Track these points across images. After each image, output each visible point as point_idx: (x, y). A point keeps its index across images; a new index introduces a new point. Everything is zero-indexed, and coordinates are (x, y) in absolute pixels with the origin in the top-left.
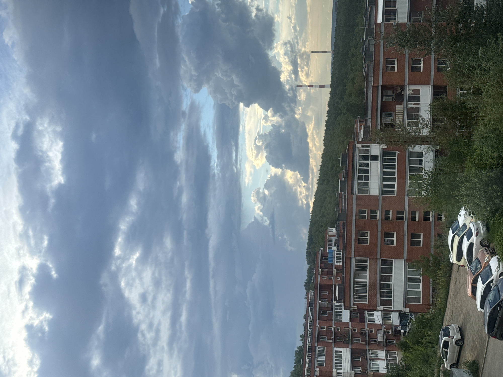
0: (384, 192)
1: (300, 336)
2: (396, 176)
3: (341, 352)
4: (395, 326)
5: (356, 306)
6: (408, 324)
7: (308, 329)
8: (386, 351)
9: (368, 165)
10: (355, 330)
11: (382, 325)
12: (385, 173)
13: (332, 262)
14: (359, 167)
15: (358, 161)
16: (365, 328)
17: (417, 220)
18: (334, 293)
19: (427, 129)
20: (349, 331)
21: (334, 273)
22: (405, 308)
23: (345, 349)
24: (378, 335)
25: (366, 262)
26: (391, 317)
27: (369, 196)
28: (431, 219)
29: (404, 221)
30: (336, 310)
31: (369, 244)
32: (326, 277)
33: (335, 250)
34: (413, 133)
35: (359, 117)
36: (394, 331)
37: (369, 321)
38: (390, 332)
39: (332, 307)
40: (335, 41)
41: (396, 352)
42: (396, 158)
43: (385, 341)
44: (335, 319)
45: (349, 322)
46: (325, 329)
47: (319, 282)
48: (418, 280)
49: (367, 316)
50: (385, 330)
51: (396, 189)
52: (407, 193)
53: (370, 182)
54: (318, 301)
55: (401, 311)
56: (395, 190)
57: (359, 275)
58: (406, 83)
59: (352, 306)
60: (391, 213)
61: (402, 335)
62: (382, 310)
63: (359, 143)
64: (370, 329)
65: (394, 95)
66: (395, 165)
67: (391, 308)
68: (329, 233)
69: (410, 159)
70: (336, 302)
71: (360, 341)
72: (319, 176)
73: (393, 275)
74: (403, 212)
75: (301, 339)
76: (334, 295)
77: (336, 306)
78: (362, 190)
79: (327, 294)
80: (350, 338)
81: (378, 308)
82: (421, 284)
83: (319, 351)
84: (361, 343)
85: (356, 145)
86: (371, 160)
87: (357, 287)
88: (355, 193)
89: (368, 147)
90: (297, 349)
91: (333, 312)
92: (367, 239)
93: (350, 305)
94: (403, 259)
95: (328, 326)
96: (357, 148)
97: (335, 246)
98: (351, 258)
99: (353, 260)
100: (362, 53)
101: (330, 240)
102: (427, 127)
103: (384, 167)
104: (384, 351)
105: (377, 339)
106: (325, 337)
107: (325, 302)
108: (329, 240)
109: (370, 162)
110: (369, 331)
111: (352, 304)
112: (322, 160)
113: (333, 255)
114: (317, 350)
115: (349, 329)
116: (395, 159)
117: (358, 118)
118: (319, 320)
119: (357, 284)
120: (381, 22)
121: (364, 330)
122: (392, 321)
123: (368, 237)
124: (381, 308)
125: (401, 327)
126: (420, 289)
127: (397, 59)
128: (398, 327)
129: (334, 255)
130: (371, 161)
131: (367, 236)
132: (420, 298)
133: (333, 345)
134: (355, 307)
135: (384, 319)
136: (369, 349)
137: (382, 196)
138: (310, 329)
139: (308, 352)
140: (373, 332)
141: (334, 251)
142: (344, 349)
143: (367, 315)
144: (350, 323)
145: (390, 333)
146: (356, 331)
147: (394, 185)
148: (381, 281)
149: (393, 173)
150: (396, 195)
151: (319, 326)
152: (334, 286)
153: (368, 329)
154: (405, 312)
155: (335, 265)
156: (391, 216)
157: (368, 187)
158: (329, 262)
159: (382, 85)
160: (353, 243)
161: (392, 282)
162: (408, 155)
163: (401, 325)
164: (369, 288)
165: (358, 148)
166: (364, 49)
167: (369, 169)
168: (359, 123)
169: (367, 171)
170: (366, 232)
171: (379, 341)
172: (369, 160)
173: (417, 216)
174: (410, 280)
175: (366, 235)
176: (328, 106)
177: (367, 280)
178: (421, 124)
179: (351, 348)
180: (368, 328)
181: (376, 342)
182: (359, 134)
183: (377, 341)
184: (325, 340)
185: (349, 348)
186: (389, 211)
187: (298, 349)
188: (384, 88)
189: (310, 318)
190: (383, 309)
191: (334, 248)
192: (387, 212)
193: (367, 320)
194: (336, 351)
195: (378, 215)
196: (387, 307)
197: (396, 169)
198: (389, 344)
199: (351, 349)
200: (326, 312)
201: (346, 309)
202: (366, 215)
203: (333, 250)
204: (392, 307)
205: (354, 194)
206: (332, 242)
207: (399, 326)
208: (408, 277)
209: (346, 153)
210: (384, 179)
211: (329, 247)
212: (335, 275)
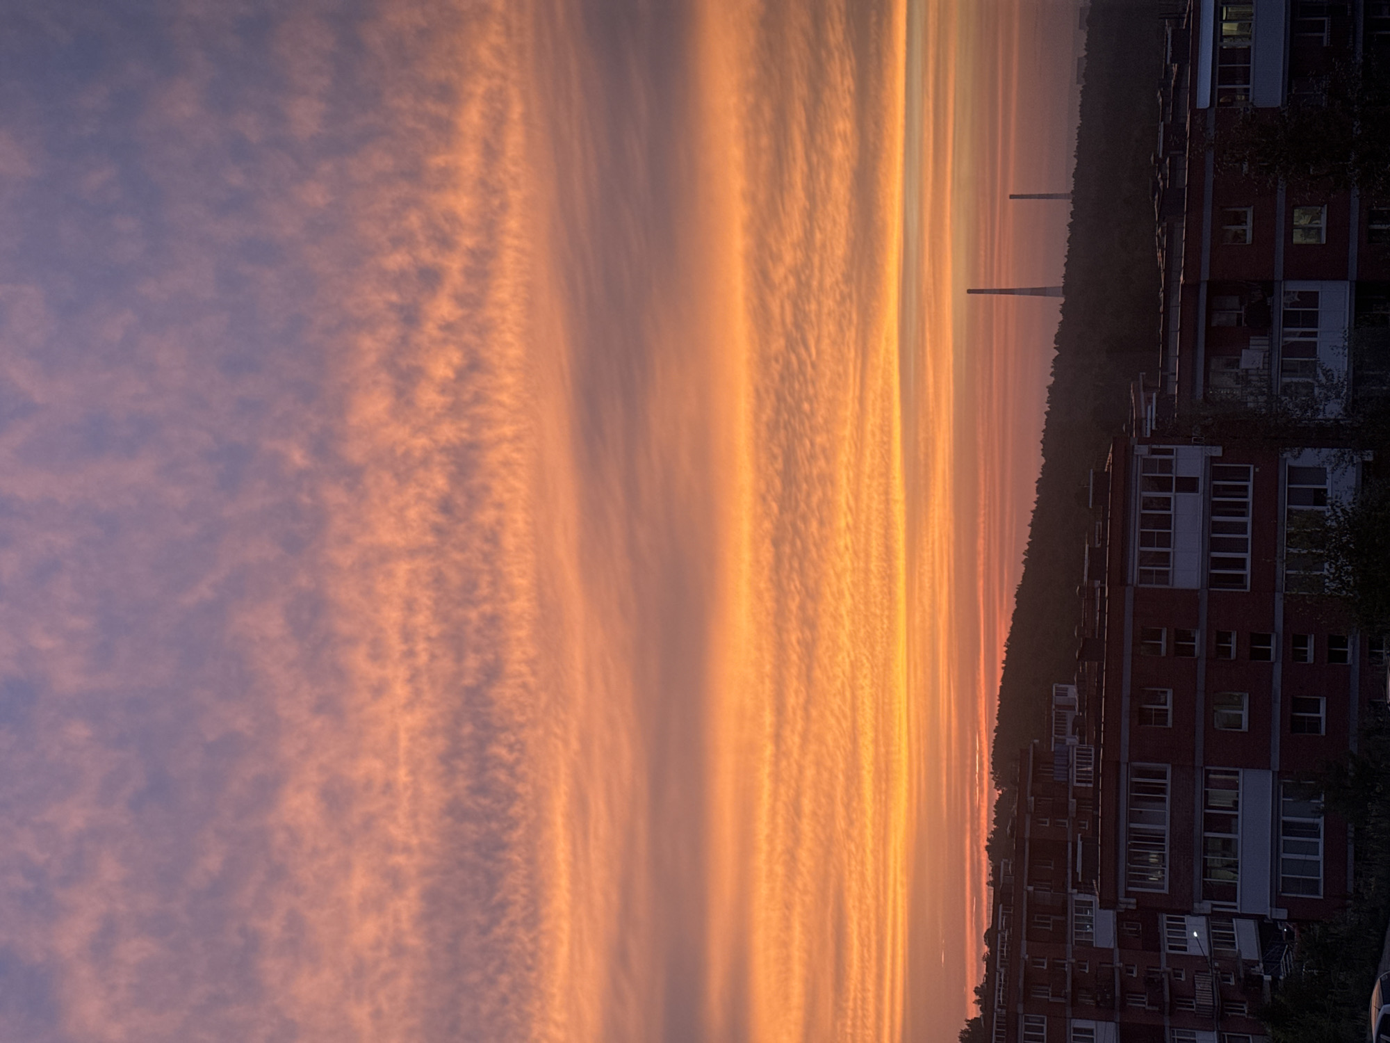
0: (1214, 580)
1: (975, 991)
2: (1249, 536)
3: (1091, 1032)
4: (1246, 964)
5: (1134, 901)
6: (1283, 958)
7: (998, 966)
8: (1219, 1032)
9: (1170, 505)
10: (1132, 972)
11: (1209, 960)
12: (1217, 528)
13: (1066, 779)
14: (1144, 509)
15: (1141, 494)
16: (1160, 968)
17: (1311, 659)
18: (1070, 865)
19: (1339, 401)
20: (1114, 973)
21: (1070, 808)
22: (1274, 909)
23: (1102, 1024)
24: (1198, 987)
25: (1162, 775)
26: (1234, 939)
27: (1171, 589)
28: (1349, 656)
29: (1273, 663)
30: (1076, 913)
31: (1170, 725)
32: (1048, 820)
33: (1073, 747)
34: (1297, 413)
35: (1144, 373)
36: (1242, 976)
37: (1171, 948)
38: (1233, 979)
39: (1065, 903)
40: (1075, 166)
41: (1248, 1038)
42: (1250, 485)
43: (1216, 1004)
44: (1074, 939)
45: (1112, 946)
46: (1045, 967)
47: (1027, 835)
48: (1312, 830)
49: (1165, 933)
50: (1217, 974)
51: (1248, 572)
52: (1280, 583)
53: (1174, 552)
54: (1025, 887)
55: (1264, 917)
56: (1246, 575)
57: (1141, 812)
58: (1279, 275)
59: (1122, 899)
60: (1234, 639)
61: (1267, 988)
62: (1210, 912)
63: (1142, 441)
64: (1174, 969)
65: (1243, 308)
66: (1245, 505)
67: (1235, 908)
68: (1060, 700)
69: (1288, 488)
70: (1076, 891)
71: (1144, 1003)
72: (1030, 540)
73: (1239, 813)
74: (1270, 635)
75: (978, 998)
76: (1070, 872)
77: (1076, 901)
78: (1151, 572)
79: (1052, 868)
80: (1118, 993)
81: (1196, 905)
82: (1321, 841)
83: (1027, 1028)
84: (1147, 1008)
85: (1133, 446)
86: (1177, 491)
87: (1136, 846)
88: (1130, 581)
89: (1170, 452)
90: (967, 1027)
91: (1067, 919)
92: (1167, 710)
93: (1117, 898)
94: (1269, 769)
95: (1054, 959)
96: (1137, 456)
97: (1074, 733)
98: (1118, 763)
99: (1124, 768)
100: (1153, 197)
101: (1061, 718)
102: (1338, 396)
103: (1216, 509)
104: (1215, 1032)
105: (1194, 998)
106: (1046, 988)
107: (1045, 890)
108: (1056, 720)
109: (1175, 497)
110: (1172, 974)
111: (1122, 892)
112: (1038, 496)
113: (1068, 761)
114: (1022, 1024)
115: (1113, 969)
116: (1246, 488)
117: (1141, 377)
118: (1028, 939)
119: (1136, 839)
120: (1208, 106)
121: (1158, 973)
122: (1237, 950)
123: (1169, 707)
124: (1207, 906)
125: (1264, 968)
126: (1318, 855)
127: (1252, 207)
128: (1254, 967)
129: (1071, 761)
130: (1177, 494)
131: (1166, 701)
132: (1317, 882)
133: (1069, 1013)
134: (1130, 904)
135: (1215, 942)
136: (1170, 1027)
137: (1209, 591)
138: (1001, 966)
139: (997, 1033)
140: (1183, 979)
141: (1071, 748)
142: (1099, 1023)
143: (1166, 930)
144: (1117, 950)
145: (1232, 983)
146: (1135, 975)
147: (1244, 560)
148: (1205, 831)
149: (1242, 528)
150: (1248, 590)
151: (1027, 957)
152: (1070, 845)
153: (1169, 969)
154: (1274, 919)
155: (1075, 788)
156: (1233, 646)
157: (1169, 566)
158: (1055, 779)
159: (1207, 281)
160: (1125, 721)
161: (1236, 833)
162: (1284, 475)
163: (1263, 962)
164: (1171, 849)
165: (1141, 456)
166: (1159, 183)
167: (1170, 515)
168: (1144, 391)
169: (1166, 521)
170: (1162, 692)
171: (1200, 1005)
172: (1170, 490)
173: (1310, 648)
174: (1289, 829)
175: (1162, 700)
176: (1055, 346)
177: (1166, 828)
178: (1321, 386)
179: (1118, 1020)
180: (1167, 967)
181: (1193, 1007)
182: (1144, 421)
183: (1194, 1004)
184: (1047, 997)
185: (1113, 1021)
186: (1230, 635)
187: (968, 1025)
188: (1216, 289)
189: (1003, 937)
190: (1212, 911)
191: (1072, 741)
192: (1223, 637)
193: (1167, 945)
194: (1076, 1030)
195: (1197, 644)
196: (1224, 906)
197: (1248, 516)
198: (1229, 1014)
199: (1119, 1025)
200: (1049, 919)
201: (1106, 908)
202: (1163, 643)
203: (1068, 746)
204: (1238, 904)
205: (1127, 585)
206: (1066, 724)
207: (1257, 963)
208: (1284, 822)
209: (1106, 470)
210: (1215, 545)
211: (1055, 739)
212: (1074, 815)
